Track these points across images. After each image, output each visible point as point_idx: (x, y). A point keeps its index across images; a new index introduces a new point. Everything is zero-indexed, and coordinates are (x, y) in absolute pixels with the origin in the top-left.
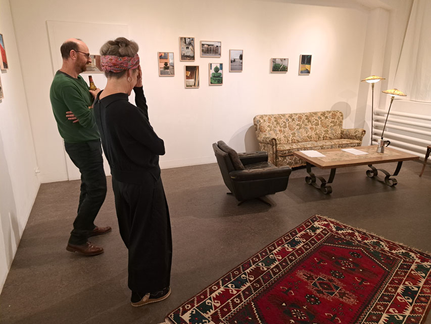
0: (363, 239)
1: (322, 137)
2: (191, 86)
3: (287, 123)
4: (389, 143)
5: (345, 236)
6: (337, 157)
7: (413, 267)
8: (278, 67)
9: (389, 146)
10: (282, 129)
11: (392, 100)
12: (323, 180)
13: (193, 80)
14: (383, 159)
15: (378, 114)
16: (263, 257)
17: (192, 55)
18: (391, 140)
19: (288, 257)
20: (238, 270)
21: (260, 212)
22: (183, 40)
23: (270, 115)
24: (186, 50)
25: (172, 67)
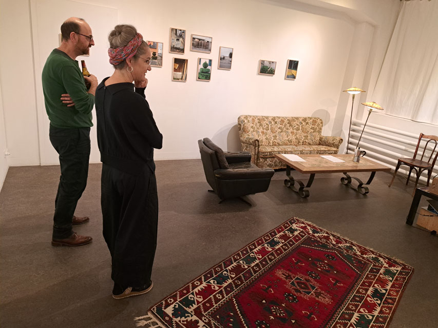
0: (338, 242)
1: (301, 141)
2: (178, 79)
3: (270, 125)
4: (365, 154)
5: (321, 239)
6: (316, 163)
7: (382, 271)
8: (266, 70)
9: (364, 156)
10: (265, 131)
11: (370, 113)
12: (301, 184)
13: (181, 73)
14: (358, 169)
15: (355, 125)
16: (244, 255)
17: (181, 48)
18: (366, 151)
19: (268, 256)
20: (220, 266)
21: (241, 211)
22: (174, 31)
23: (254, 116)
24: (176, 42)
25: (160, 58)
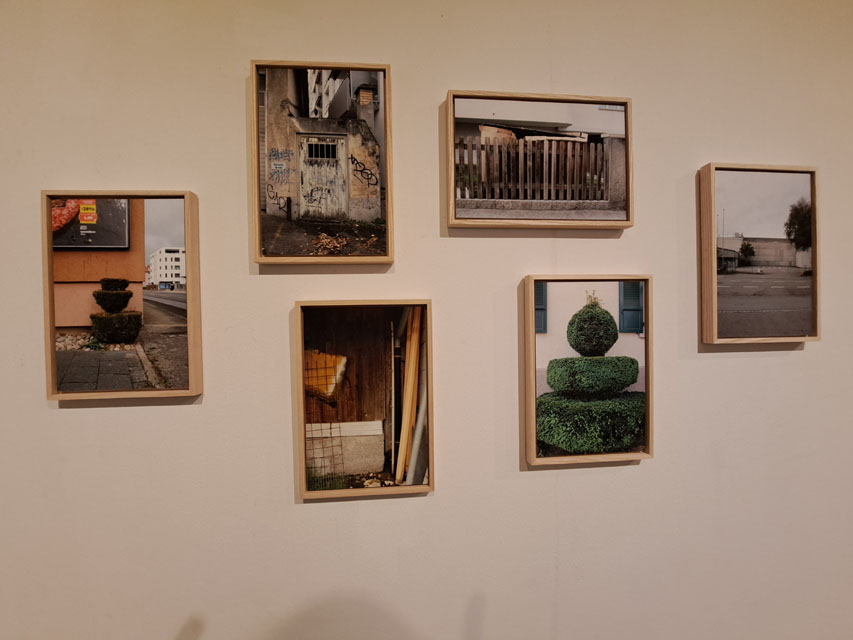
2: (352, 480)
13: (374, 428)
24: (309, 172)
25: (164, 323)
